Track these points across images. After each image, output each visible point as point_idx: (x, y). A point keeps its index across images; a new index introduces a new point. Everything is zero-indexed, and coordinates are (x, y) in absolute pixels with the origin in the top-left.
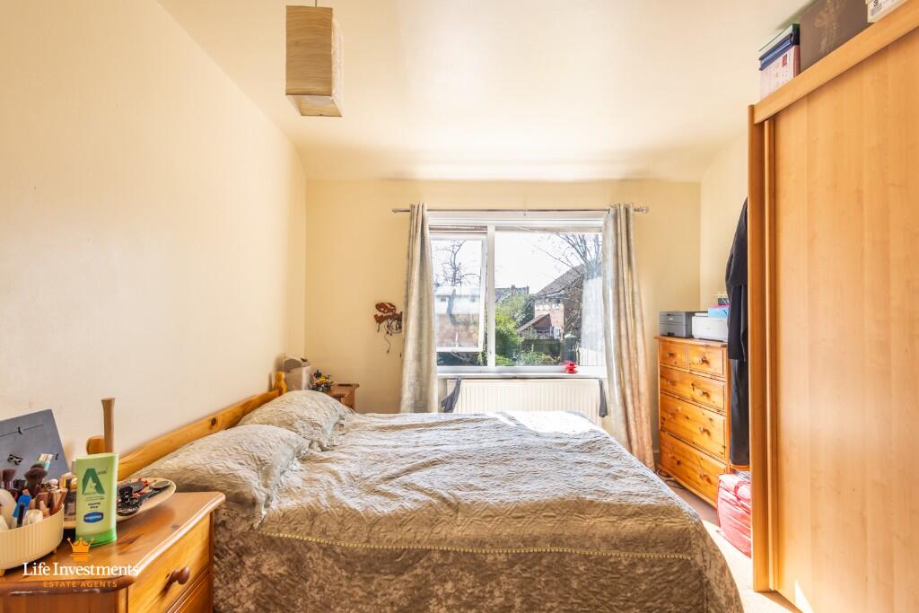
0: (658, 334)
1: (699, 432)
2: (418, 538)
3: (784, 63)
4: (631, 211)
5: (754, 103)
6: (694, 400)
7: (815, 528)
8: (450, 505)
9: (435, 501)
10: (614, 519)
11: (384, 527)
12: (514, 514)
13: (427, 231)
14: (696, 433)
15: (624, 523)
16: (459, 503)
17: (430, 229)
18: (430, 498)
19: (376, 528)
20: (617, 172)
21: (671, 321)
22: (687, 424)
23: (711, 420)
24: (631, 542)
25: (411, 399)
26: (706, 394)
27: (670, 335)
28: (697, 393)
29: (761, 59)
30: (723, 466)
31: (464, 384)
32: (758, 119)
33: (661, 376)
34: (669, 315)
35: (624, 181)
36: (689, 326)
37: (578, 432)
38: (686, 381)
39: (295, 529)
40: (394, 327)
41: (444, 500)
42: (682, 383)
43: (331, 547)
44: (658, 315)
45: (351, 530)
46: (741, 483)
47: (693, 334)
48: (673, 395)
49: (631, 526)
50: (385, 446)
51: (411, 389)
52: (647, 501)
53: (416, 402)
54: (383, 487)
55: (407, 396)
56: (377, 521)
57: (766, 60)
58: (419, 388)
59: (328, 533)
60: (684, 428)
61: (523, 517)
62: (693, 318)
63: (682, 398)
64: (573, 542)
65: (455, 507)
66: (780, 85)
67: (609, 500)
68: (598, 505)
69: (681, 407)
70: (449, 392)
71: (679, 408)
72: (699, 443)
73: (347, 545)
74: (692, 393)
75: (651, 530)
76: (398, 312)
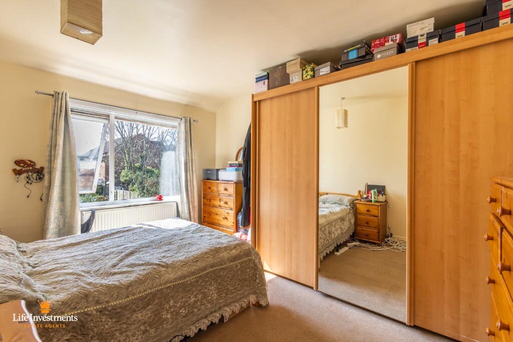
0: (202, 179)
1: (222, 219)
2: (155, 285)
3: (264, 84)
4: (192, 121)
5: (254, 93)
6: (220, 206)
7: (271, 241)
8: (163, 266)
9: (155, 267)
10: (228, 251)
11: (134, 286)
12: (194, 261)
13: (70, 112)
14: (220, 220)
15: (232, 252)
16: (167, 264)
17: (71, 111)
18: (151, 266)
19: (130, 289)
20: (184, 100)
21: (209, 173)
22: (217, 217)
23: (228, 213)
24: (235, 259)
25: (56, 228)
26: (226, 203)
27: (208, 179)
28: (222, 203)
29: (256, 79)
30: (233, 231)
31: (97, 214)
32: (255, 100)
33: (204, 198)
34: (208, 170)
35: (186, 106)
36: (217, 175)
37: (187, 226)
38: (217, 199)
39: (76, 307)
40: (35, 178)
41: (159, 265)
42: (215, 200)
43: (105, 308)
44: (202, 171)
45: (115, 295)
46: (242, 235)
47: (219, 178)
48: (210, 205)
49: (234, 252)
50: (82, 255)
51: (56, 221)
52: (236, 242)
53: (60, 230)
54: (116, 270)
55: (53, 225)
56: (130, 285)
57: (259, 79)
58: (62, 219)
59: (101, 302)
60: (215, 219)
61: (198, 261)
62: (219, 172)
63: (214, 206)
64: (218, 264)
65: (166, 266)
66: (263, 91)
67: (224, 245)
68: (222, 248)
69: (214, 210)
70: (85, 220)
71: (213, 211)
72: (223, 224)
73: (115, 304)
74: (219, 203)
75: (241, 252)
76: (38, 167)
